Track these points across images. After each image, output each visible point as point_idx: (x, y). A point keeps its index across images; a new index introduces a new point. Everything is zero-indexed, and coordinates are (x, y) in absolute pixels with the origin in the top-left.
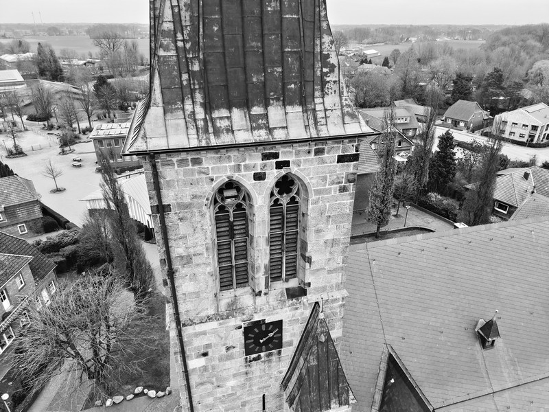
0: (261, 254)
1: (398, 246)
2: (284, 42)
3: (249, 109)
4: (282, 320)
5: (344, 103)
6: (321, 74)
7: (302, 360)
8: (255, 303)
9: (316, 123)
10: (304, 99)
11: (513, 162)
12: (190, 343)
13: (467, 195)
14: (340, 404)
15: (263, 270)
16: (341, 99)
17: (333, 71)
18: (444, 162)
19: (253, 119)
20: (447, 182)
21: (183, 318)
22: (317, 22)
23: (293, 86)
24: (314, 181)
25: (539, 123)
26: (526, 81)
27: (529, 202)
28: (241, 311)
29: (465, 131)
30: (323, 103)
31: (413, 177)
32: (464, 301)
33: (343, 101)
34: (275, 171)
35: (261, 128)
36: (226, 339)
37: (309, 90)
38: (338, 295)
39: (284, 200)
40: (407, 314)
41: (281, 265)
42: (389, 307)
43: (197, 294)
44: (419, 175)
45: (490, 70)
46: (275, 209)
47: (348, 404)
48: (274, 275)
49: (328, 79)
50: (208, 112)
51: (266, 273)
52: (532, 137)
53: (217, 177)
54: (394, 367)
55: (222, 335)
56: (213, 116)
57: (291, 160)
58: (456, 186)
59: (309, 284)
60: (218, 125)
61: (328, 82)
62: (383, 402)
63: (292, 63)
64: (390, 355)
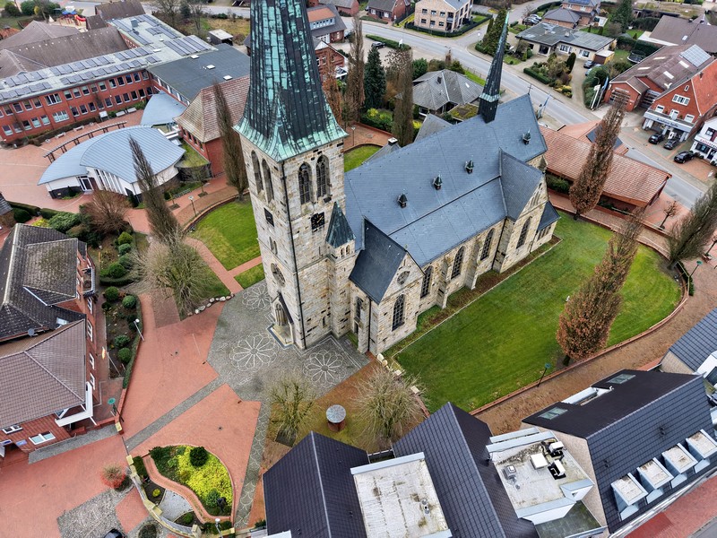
0: (315, 188)
2: (315, 112)
3: (307, 137)
4: (324, 212)
5: (337, 126)
6: (327, 118)
7: (333, 226)
8: (314, 207)
9: (329, 136)
10: (323, 129)
11: (432, 62)
12: (294, 228)
14: (351, 240)
15: (315, 193)
18: (375, 77)
21: (291, 218)
23: (320, 125)
24: (330, 156)
25: (454, 10)
29: (390, 23)
30: (330, 128)
31: (352, 98)
32: (392, 189)
34: (317, 155)
35: (313, 143)
36: (305, 224)
37: (324, 124)
38: (342, 197)
39: (320, 165)
40: (369, 201)
43: (296, 208)
46: (318, 169)
48: (319, 194)
52: (449, 26)
53: (300, 163)
54: (367, 223)
56: (297, 142)
57: (322, 151)
59: (332, 195)
60: (300, 145)
61: (330, 120)
62: (365, 238)
63: (318, 118)
64: (365, 219)
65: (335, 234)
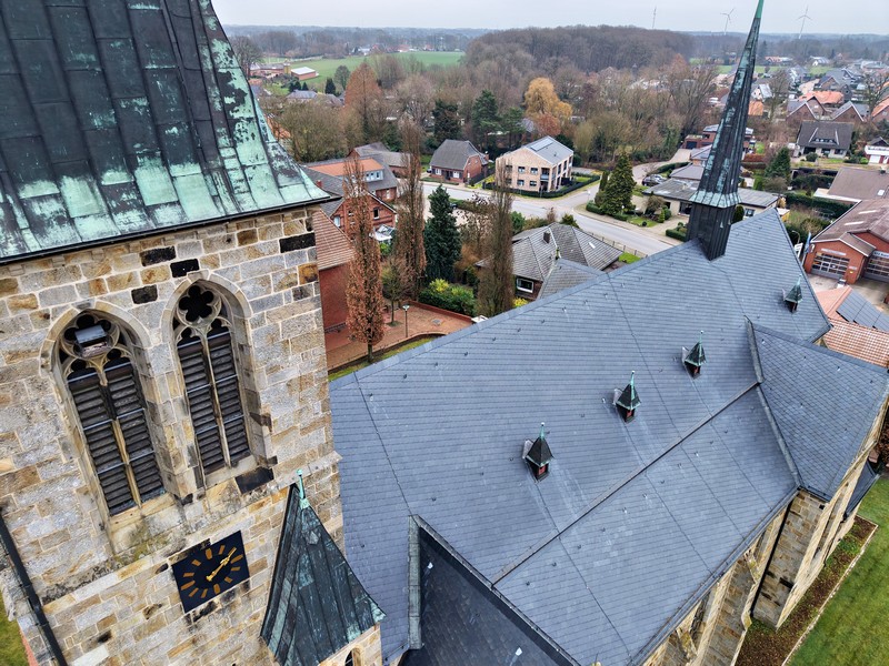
0: (177, 433)
1: (402, 366)
2: (142, 53)
3: (97, 177)
4: (239, 532)
5: (273, 154)
6: (223, 108)
7: (287, 585)
8: (183, 517)
9: (231, 190)
10: (202, 153)
11: (528, 221)
12: (69, 628)
13: (480, 276)
14: (362, 629)
15: (186, 458)
16: (266, 148)
17: (243, 102)
18: (443, 233)
19: (108, 193)
20: (451, 263)
21: (41, 588)
22: (196, 17)
23: (175, 130)
24: (248, 288)
25: (549, 165)
26: (525, 107)
27: (555, 271)
28: (161, 537)
29: (462, 185)
30: (237, 156)
31: (404, 261)
32: (503, 421)
33: (270, 150)
34: (173, 280)
35: (129, 208)
36: (141, 596)
37: (206, 135)
38: (324, 463)
39: (202, 329)
40: (432, 463)
41: (219, 440)
42: (405, 459)
43: (63, 536)
44: (412, 258)
45: (478, 95)
46: (187, 346)
47: (374, 624)
48: (208, 461)
49: (236, 116)
50: (10, 189)
51: (193, 461)
52: (544, 183)
53: (55, 311)
54: (429, 545)
55: (132, 592)
56: (23, 195)
57: (198, 257)
58: (463, 265)
59: (275, 460)
60: (37, 211)
61: (238, 120)
62: (423, 602)
63: (165, 91)
64: (421, 530)
65: (291, 615)
